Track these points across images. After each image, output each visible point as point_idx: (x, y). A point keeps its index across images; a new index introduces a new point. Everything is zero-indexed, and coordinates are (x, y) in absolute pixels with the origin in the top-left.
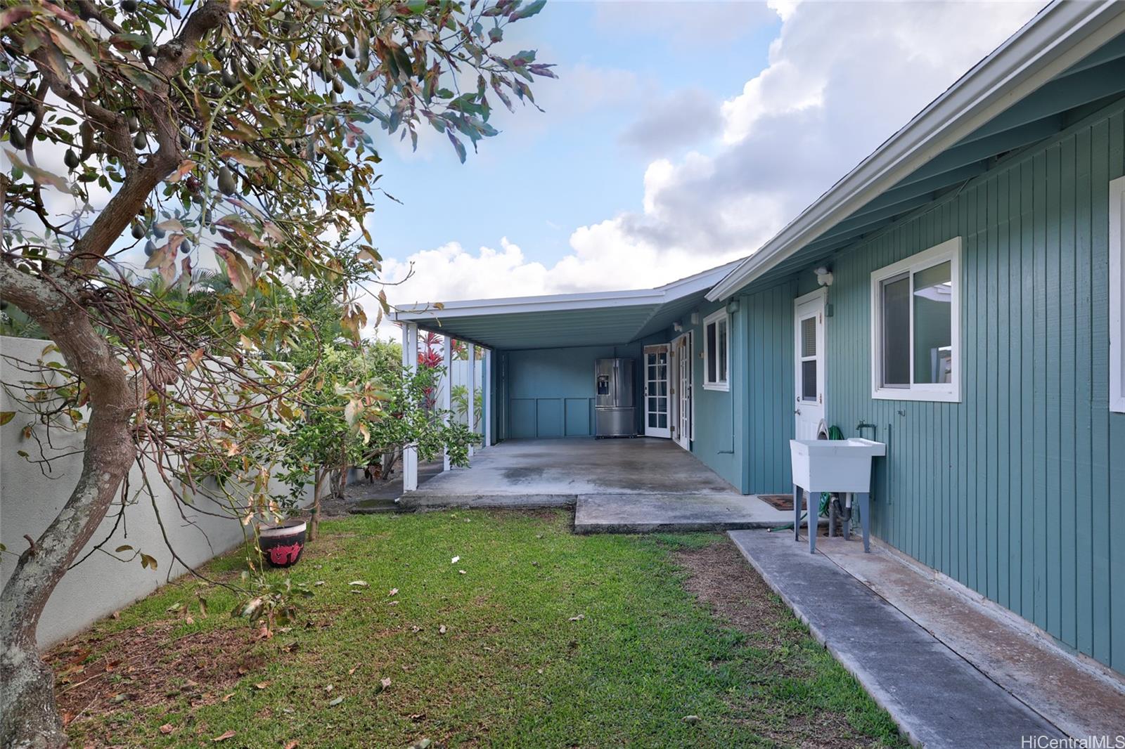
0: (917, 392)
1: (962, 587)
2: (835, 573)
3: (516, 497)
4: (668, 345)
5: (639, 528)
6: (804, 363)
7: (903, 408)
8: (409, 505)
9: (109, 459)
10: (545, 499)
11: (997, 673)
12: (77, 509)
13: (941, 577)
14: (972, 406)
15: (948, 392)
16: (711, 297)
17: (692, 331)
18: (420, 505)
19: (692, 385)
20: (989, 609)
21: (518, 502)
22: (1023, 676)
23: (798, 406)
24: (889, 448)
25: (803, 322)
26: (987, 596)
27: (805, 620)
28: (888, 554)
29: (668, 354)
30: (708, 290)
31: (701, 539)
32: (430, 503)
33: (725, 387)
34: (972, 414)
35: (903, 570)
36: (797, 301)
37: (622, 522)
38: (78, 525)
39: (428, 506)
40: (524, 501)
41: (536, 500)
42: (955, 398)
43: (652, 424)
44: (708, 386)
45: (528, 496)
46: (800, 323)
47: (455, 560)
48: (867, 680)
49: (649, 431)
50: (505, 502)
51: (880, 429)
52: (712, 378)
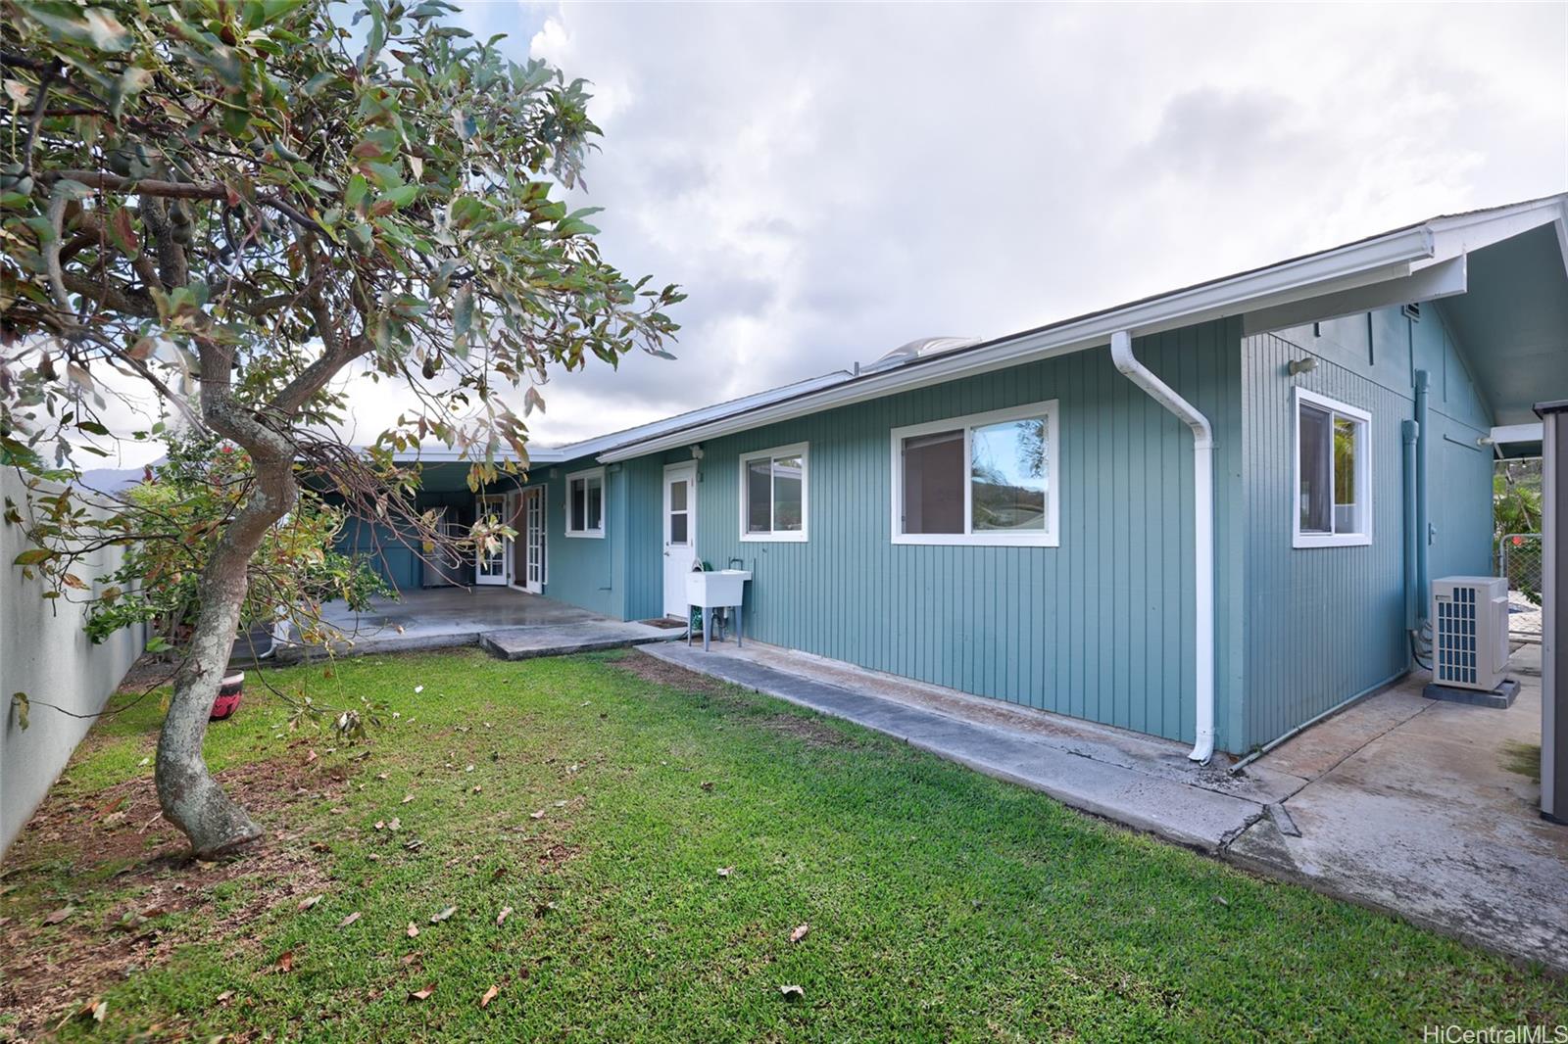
0: (776, 536)
1: (809, 655)
2: (731, 660)
3: (416, 640)
4: (505, 496)
5: (564, 651)
6: (674, 516)
7: (765, 547)
8: (289, 657)
9: (237, 590)
10: (447, 639)
11: (846, 686)
12: (218, 635)
13: (794, 652)
14: (815, 544)
15: (800, 535)
16: (600, 459)
17: (546, 485)
18: (303, 657)
19: (546, 534)
20: (826, 662)
21: (418, 644)
22: (857, 685)
23: (666, 549)
24: (754, 575)
25: (673, 484)
26: (825, 656)
27: (736, 682)
28: (753, 646)
29: (504, 505)
30: (598, 454)
31: (618, 653)
32: (316, 654)
33: (600, 533)
34: (815, 549)
35: (768, 653)
36: (666, 467)
37: (550, 647)
38: (223, 650)
39: (313, 657)
40: (425, 643)
41: (437, 641)
42: (805, 539)
43: (484, 572)
44: (570, 533)
45: (429, 637)
46: (670, 486)
47: (419, 689)
48: (791, 698)
49: (481, 579)
50: (403, 645)
51: (746, 564)
52: (578, 525)
